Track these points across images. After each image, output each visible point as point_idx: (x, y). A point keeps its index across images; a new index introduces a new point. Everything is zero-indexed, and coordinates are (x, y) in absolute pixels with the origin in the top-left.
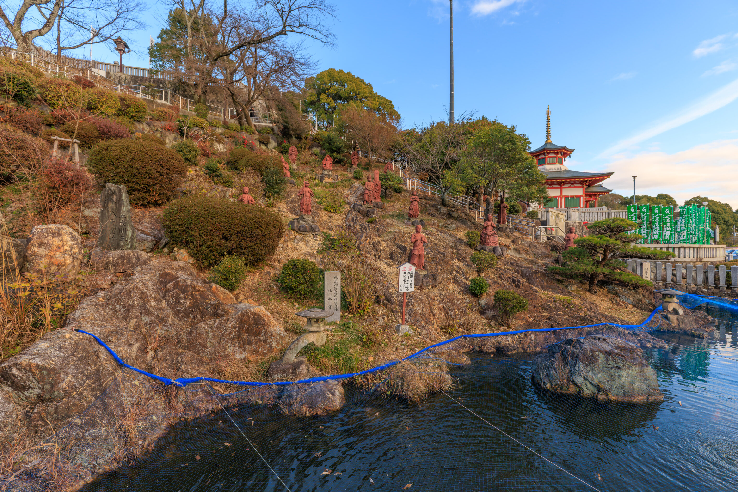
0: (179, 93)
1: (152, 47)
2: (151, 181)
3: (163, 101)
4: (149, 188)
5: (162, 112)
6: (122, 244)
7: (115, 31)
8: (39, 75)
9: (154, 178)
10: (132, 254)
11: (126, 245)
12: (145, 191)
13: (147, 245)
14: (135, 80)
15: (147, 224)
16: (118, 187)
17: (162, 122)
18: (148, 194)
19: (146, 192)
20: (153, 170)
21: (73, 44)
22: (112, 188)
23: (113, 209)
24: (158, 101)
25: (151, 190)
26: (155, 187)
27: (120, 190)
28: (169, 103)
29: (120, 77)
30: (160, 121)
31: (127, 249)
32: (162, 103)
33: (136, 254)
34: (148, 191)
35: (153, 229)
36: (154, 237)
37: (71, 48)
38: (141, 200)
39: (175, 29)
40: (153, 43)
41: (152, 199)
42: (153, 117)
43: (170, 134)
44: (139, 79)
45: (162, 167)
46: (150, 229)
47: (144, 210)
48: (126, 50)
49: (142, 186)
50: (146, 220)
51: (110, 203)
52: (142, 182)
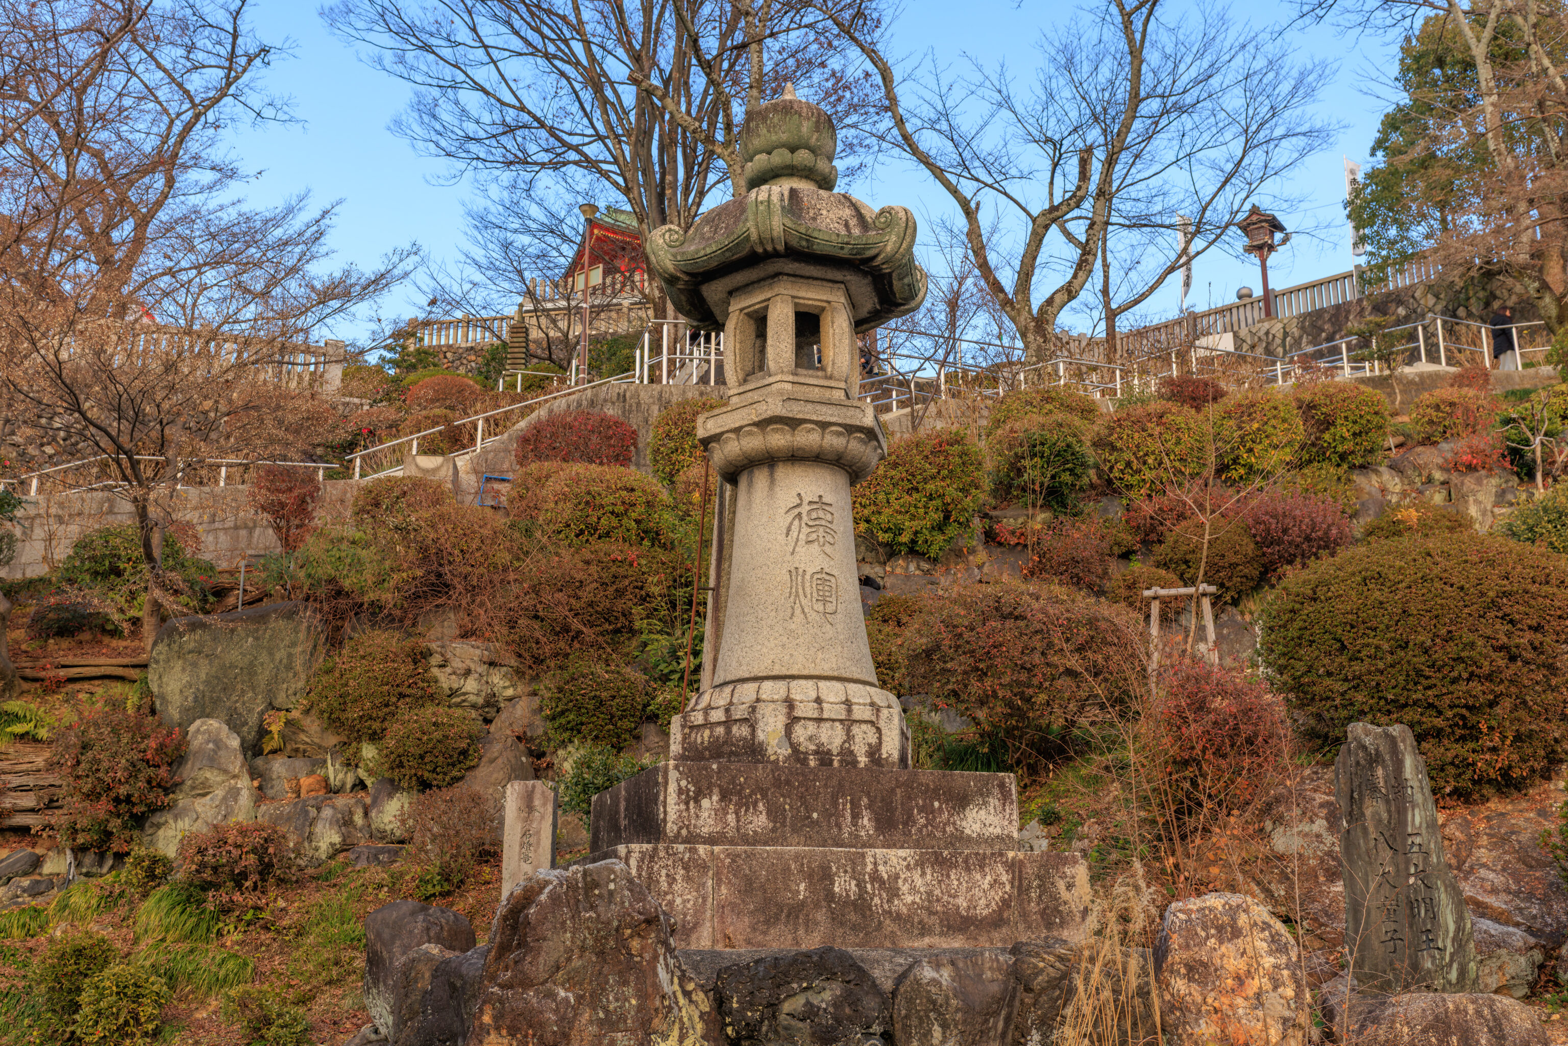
0: (1470, 315)
1: (1357, 192)
2: (1476, 687)
3: (1424, 366)
4: (1472, 719)
5: (1437, 408)
6: (1428, 965)
7: (1243, 195)
8: (1088, 411)
9: (1489, 678)
10: (1471, 1008)
11: (1443, 969)
12: (1458, 732)
13: (1511, 970)
14: (1313, 325)
15: (1492, 876)
16: (1387, 735)
17: (1444, 446)
18: (1471, 745)
19: (1463, 738)
20: (1480, 643)
21: (1141, 289)
22: (1367, 741)
23: (1380, 821)
24: (1407, 370)
25: (1484, 728)
26: (1498, 710)
27: (1392, 741)
28: (1443, 367)
29: (1267, 333)
30: (1435, 443)
31: (1448, 987)
32: (1421, 375)
33: (1486, 1011)
34: (1471, 734)
35: (1517, 894)
36: (1529, 930)
37: (1137, 302)
38: (1452, 770)
39: (1427, 95)
40: (1360, 177)
41: (1488, 763)
42: (1408, 436)
43: (1479, 482)
44: (1327, 316)
45: (1511, 622)
46: (1504, 897)
47: (1462, 811)
48: (1278, 236)
49: (1450, 714)
50: (1483, 854)
51: (1367, 801)
52: (1447, 700)
